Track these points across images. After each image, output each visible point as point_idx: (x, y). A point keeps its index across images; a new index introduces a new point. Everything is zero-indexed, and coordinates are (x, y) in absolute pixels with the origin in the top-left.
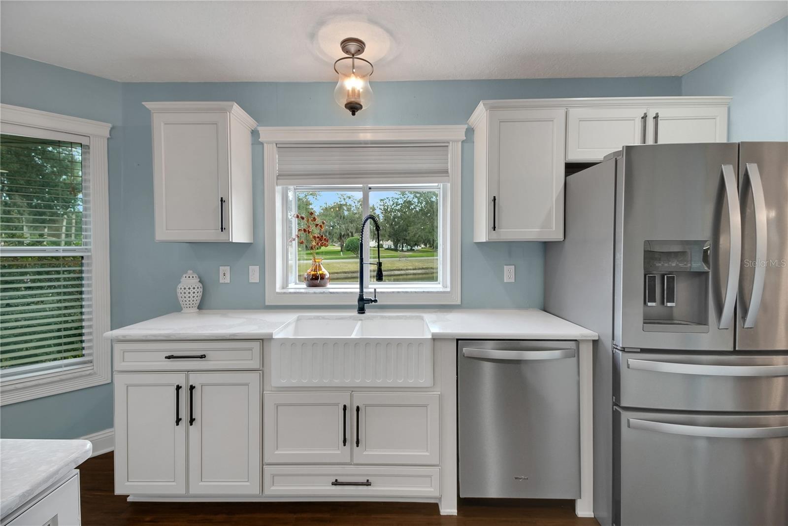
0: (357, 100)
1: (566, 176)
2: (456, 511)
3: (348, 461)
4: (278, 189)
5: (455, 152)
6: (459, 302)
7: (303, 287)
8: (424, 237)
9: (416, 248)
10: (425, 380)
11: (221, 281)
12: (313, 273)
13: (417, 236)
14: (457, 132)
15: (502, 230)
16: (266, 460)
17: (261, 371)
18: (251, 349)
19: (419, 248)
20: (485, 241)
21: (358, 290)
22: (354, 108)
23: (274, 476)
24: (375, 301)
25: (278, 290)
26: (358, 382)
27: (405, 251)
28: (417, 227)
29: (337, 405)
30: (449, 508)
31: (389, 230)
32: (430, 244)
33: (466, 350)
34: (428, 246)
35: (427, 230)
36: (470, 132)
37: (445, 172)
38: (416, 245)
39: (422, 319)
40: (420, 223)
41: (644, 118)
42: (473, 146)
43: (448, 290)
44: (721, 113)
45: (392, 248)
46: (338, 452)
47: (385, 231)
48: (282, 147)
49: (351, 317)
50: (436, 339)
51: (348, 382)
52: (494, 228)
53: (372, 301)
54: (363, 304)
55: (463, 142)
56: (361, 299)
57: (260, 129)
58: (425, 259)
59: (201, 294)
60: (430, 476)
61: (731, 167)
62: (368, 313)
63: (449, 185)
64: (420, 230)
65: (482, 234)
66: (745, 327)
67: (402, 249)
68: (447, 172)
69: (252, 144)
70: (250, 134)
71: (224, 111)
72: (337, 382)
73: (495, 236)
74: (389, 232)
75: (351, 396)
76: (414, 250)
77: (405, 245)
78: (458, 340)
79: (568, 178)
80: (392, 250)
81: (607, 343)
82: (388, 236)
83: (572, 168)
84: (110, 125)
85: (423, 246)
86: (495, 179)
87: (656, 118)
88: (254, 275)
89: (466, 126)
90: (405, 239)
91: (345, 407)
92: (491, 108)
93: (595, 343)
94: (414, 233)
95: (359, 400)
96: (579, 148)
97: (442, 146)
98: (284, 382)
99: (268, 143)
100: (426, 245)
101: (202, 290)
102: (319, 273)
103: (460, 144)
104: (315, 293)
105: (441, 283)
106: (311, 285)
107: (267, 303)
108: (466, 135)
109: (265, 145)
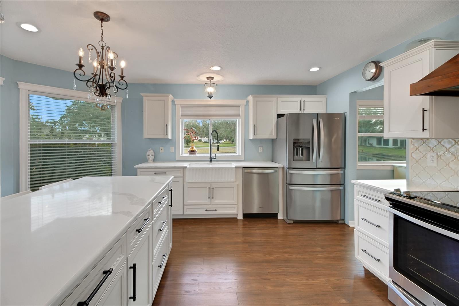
0: (211, 95)
1: (277, 118)
2: (242, 218)
3: (210, 204)
4: (181, 120)
5: (242, 109)
6: (244, 159)
7: (188, 154)
8: (225, 136)
9: (221, 142)
10: (233, 180)
11: (161, 152)
12: (191, 149)
13: (222, 135)
14: (244, 102)
15: (258, 135)
16: (185, 204)
17: (183, 177)
18: (180, 171)
19: (223, 141)
20: (252, 138)
21: (210, 155)
22: (210, 97)
23: (187, 208)
24: (216, 158)
25: (180, 155)
26: (213, 180)
27: (215, 143)
28: (222, 130)
29: (206, 187)
30: (240, 217)
31: (206, 131)
32: (229, 139)
33: (245, 171)
34: (228, 140)
35: (227, 132)
36: (247, 102)
37: (239, 115)
38: (221, 140)
39: (232, 164)
40: (223, 128)
41: (301, 101)
42: (248, 107)
43: (240, 155)
44: (324, 100)
45: (207, 141)
46: (207, 201)
47: (204, 132)
48: (183, 106)
49: (207, 163)
50: (237, 168)
51: (210, 180)
52: (255, 135)
53: (214, 158)
54: (211, 160)
55: (245, 105)
56: (211, 158)
57: (175, 100)
58: (226, 148)
59: (154, 156)
60: (234, 208)
61: (315, 120)
62: (213, 163)
63: (240, 119)
64: (224, 131)
65: (251, 137)
66: (320, 161)
67: (213, 142)
68: (240, 115)
69: (172, 105)
70: (171, 102)
71: (167, 96)
72: (207, 181)
73: (255, 137)
74: (206, 132)
75: (211, 185)
76: (220, 143)
77: (214, 140)
78: (243, 168)
79: (278, 119)
80: (207, 142)
81: (285, 167)
82: (205, 134)
83: (279, 116)
84: (123, 98)
85: (225, 140)
86: (255, 120)
87: (304, 101)
88: (172, 150)
89: (246, 100)
90: (215, 137)
91: (209, 188)
92: (254, 97)
93: (283, 168)
94: (220, 133)
95: (213, 185)
96: (281, 110)
97: (238, 106)
98: (190, 181)
99: (178, 105)
100: (227, 140)
101: (154, 155)
102: (194, 149)
103: (244, 106)
104: (194, 156)
105: (238, 153)
106: (190, 154)
107: (177, 160)
108: (246, 103)
109: (177, 106)
